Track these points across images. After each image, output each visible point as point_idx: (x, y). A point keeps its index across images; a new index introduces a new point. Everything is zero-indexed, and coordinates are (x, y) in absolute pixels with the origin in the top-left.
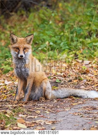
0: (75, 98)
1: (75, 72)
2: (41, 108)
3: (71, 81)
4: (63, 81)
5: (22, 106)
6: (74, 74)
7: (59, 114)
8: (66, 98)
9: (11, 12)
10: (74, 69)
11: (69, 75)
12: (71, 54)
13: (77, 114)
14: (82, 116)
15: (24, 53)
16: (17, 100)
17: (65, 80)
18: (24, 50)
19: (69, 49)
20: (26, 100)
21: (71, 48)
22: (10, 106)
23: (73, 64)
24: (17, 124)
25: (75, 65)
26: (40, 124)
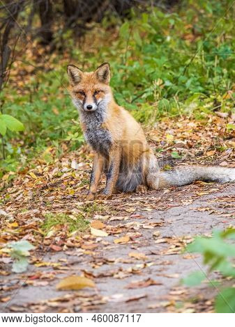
0: (205, 183)
1: (212, 136)
2: (137, 203)
3: (201, 154)
4: (185, 156)
5: (101, 203)
6: (209, 140)
7: (170, 211)
8: (188, 184)
9: (89, 20)
10: (211, 130)
11: (199, 144)
12: (208, 103)
13: (204, 209)
14: (213, 212)
15: (95, 101)
16: (94, 194)
17: (190, 153)
18: (94, 96)
19: (204, 93)
20: (109, 191)
21: (208, 90)
22: (79, 204)
23: (210, 121)
24: (90, 231)
25: (212, 123)
26: (133, 229)
